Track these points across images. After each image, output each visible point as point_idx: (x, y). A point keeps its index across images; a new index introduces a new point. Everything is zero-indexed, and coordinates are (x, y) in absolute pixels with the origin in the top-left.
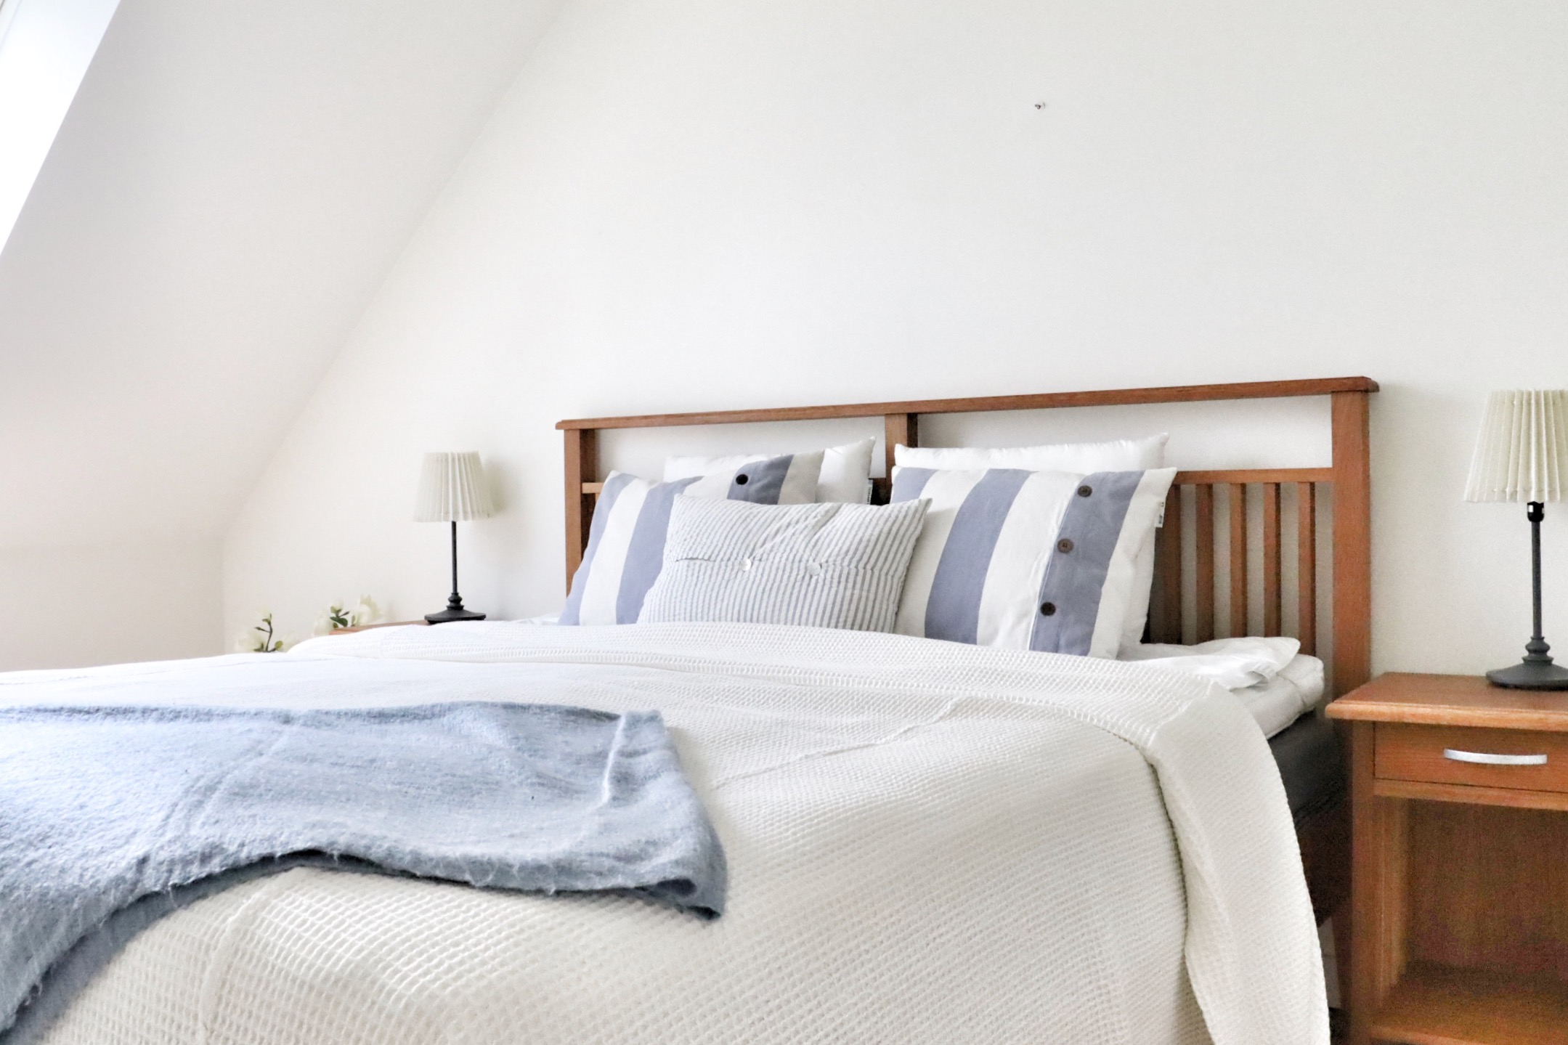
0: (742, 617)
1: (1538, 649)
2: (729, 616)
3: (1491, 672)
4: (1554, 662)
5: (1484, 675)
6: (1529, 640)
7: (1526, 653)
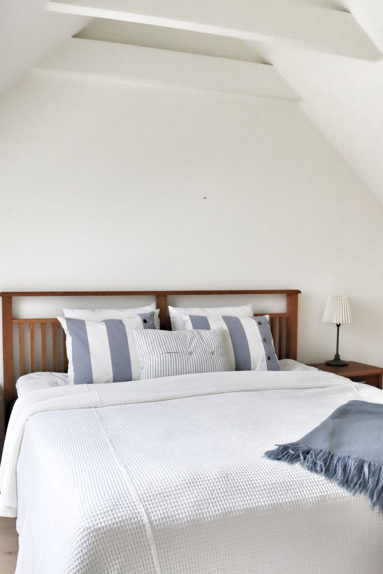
0: (197, 371)
1: (337, 356)
2: (192, 371)
3: (327, 361)
4: (341, 359)
5: (325, 363)
6: (335, 354)
7: (335, 357)
